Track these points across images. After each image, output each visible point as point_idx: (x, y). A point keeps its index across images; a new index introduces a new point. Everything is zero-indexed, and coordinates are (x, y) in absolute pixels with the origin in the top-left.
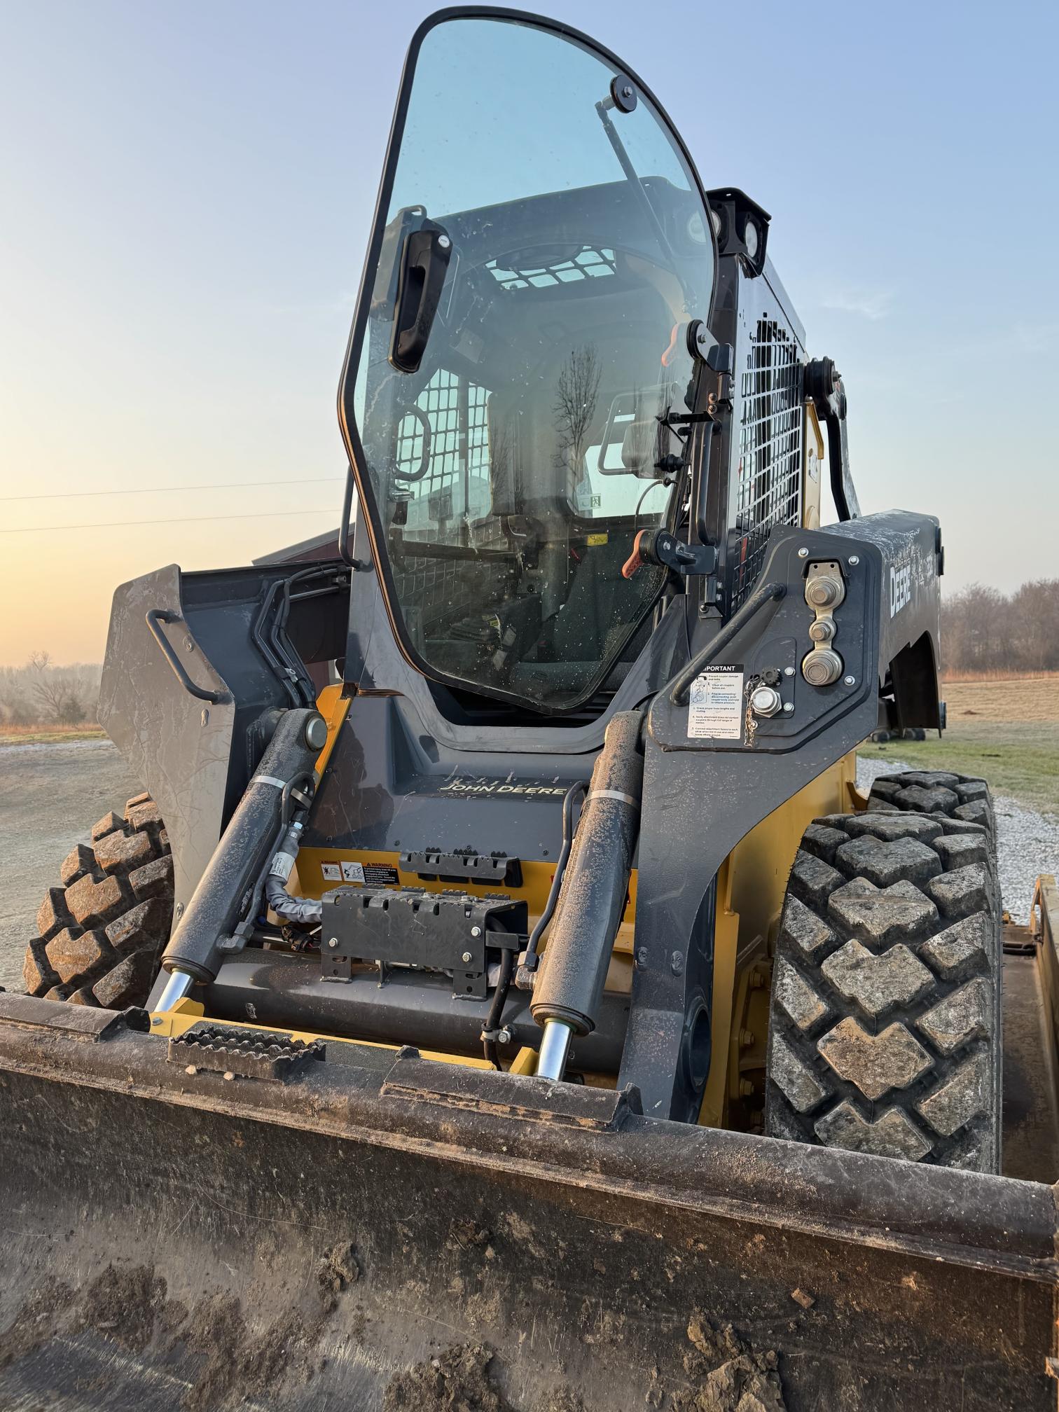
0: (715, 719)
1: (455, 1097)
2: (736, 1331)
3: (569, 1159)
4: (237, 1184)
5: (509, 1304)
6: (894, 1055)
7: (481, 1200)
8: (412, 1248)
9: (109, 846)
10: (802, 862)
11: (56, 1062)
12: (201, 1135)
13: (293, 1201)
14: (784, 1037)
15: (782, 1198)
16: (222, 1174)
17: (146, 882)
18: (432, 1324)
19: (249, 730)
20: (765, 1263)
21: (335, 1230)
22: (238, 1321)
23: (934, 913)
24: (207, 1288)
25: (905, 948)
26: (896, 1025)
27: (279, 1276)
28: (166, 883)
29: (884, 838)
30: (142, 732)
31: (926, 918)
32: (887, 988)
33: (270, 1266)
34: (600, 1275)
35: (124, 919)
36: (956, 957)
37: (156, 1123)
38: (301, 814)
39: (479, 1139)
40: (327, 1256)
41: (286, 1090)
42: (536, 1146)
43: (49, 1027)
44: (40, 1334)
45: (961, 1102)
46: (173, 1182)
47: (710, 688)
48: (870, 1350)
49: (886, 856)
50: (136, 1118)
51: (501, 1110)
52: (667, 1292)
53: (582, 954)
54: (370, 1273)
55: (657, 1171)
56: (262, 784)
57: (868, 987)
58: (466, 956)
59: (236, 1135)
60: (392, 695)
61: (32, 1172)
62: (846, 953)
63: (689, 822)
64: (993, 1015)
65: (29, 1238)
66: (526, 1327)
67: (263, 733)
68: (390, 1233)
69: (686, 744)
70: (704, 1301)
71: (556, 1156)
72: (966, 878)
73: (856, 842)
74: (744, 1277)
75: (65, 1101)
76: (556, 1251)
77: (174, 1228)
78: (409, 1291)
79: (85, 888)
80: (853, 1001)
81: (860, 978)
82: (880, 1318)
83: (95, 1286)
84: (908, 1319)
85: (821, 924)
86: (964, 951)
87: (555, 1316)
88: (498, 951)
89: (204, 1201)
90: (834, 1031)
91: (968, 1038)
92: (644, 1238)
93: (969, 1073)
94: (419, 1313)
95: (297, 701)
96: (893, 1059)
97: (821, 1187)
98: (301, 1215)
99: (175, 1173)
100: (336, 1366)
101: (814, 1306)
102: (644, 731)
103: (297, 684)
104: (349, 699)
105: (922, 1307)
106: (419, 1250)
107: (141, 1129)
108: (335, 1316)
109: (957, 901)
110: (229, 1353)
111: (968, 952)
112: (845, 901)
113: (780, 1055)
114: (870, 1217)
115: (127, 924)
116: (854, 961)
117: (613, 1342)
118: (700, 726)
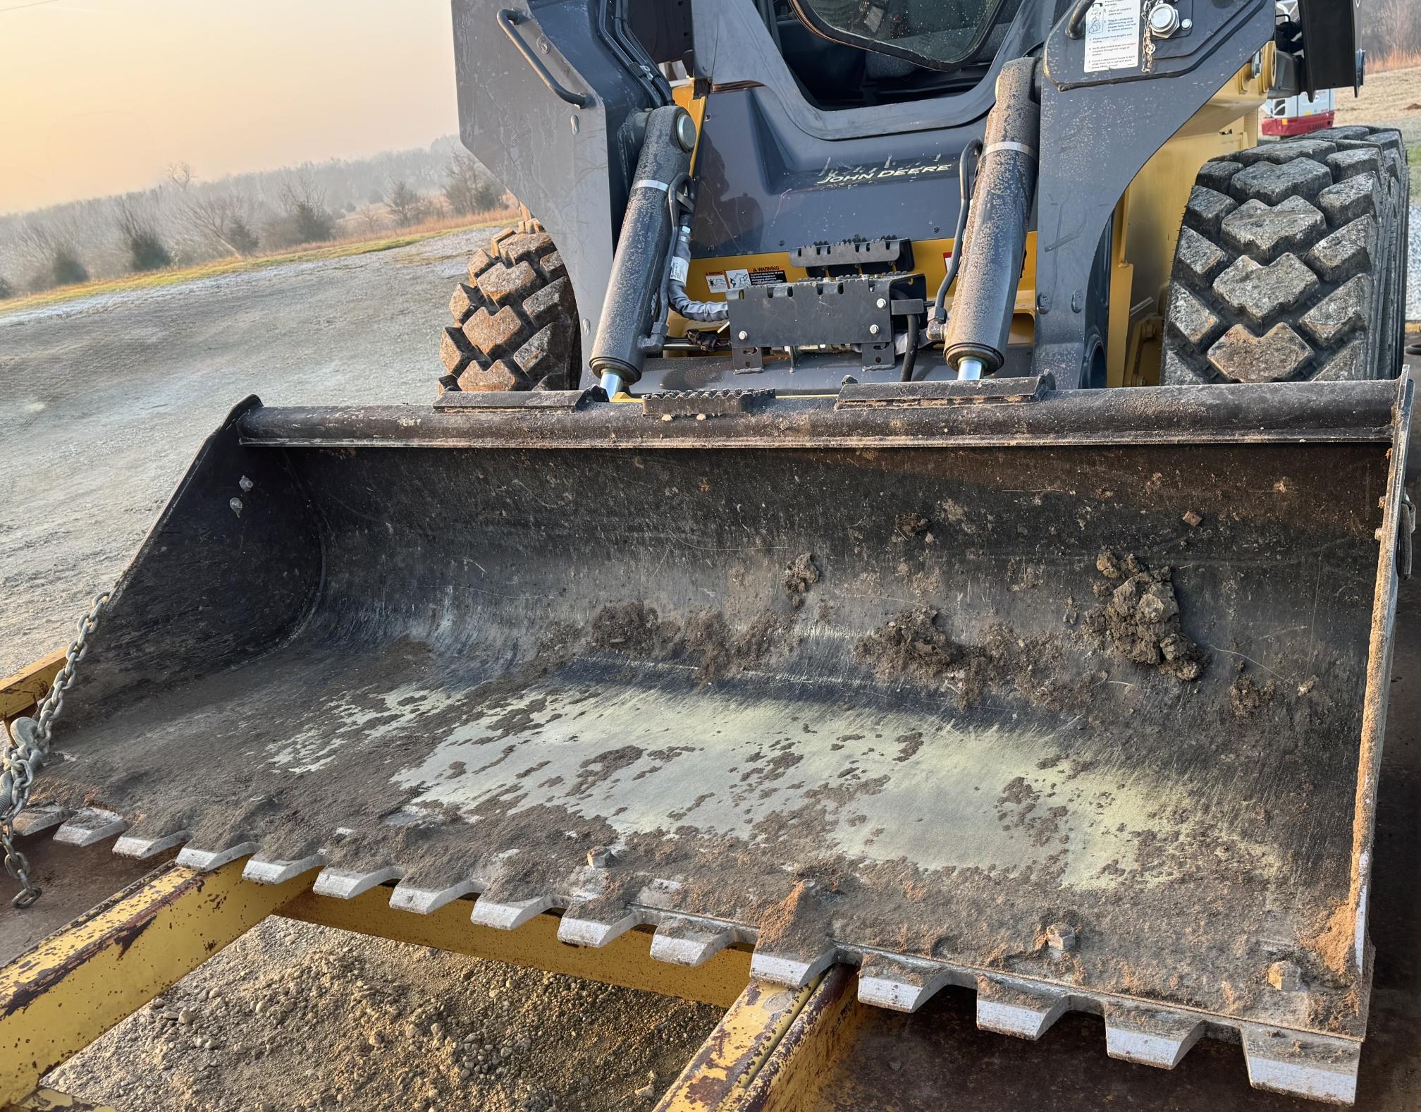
0: (1111, 48)
1: (899, 401)
2: (1136, 558)
3: (1001, 427)
4: (705, 525)
5: (947, 576)
6: (1277, 350)
7: (921, 494)
8: (862, 547)
9: (493, 278)
10: (1197, 196)
11: (542, 433)
12: (670, 487)
13: (756, 529)
14: (1177, 354)
15: (1178, 421)
16: (692, 518)
17: (542, 308)
18: (885, 602)
19: (621, 135)
20: (1161, 497)
21: (795, 547)
22: (723, 626)
23: (1321, 222)
24: (692, 608)
25: (1292, 255)
26: (1280, 324)
27: (752, 591)
28: (560, 308)
29: (1277, 161)
30: (511, 150)
31: (1313, 227)
32: (1274, 293)
33: (742, 584)
34: (1024, 536)
35: (530, 345)
36: (1339, 257)
37: (629, 484)
38: (686, 217)
39: (924, 427)
40: (790, 568)
41: (753, 420)
42: (973, 422)
43: (526, 407)
44: (561, 657)
46: (647, 535)
47: (1106, 15)
48: (1247, 550)
49: (1279, 177)
50: (609, 484)
51: (938, 404)
52: (1079, 539)
53: (989, 297)
54: (828, 574)
55: (1074, 422)
56: (646, 188)
57: (1256, 295)
58: (874, 329)
59: (702, 481)
60: (750, 87)
61: (517, 550)
62: (1237, 268)
63: (1088, 161)
64: (1371, 308)
65: (527, 600)
66: (963, 588)
67: (633, 137)
68: (843, 540)
69: (1084, 80)
70: (1109, 540)
71: (989, 427)
72: (1355, 186)
73: (1250, 169)
74: (1143, 512)
75: (541, 482)
76: (986, 524)
77: (653, 572)
78: (863, 581)
79: (482, 322)
80: (1242, 311)
81: (1249, 288)
82: (1255, 522)
83: (597, 621)
84: (1277, 518)
85: (1214, 247)
86: (1348, 250)
87: (986, 576)
88: (904, 317)
89: (678, 545)
90: (1223, 339)
91: (1346, 328)
92: (1059, 497)
93: (1345, 357)
94: (873, 595)
95: (658, 101)
96: (1276, 354)
97: (1210, 407)
98: (764, 541)
99: (648, 527)
100: (810, 640)
101: (1201, 524)
102: (1037, 77)
103: (653, 82)
104: (704, 98)
105: (1290, 505)
106: (868, 548)
107: (614, 493)
108: (803, 610)
109: (1344, 208)
110: (722, 644)
111: (1350, 252)
112: (1237, 223)
113: (1173, 368)
114: (1250, 421)
115: (533, 349)
116: (1244, 274)
117: (1034, 586)
118: (1097, 58)
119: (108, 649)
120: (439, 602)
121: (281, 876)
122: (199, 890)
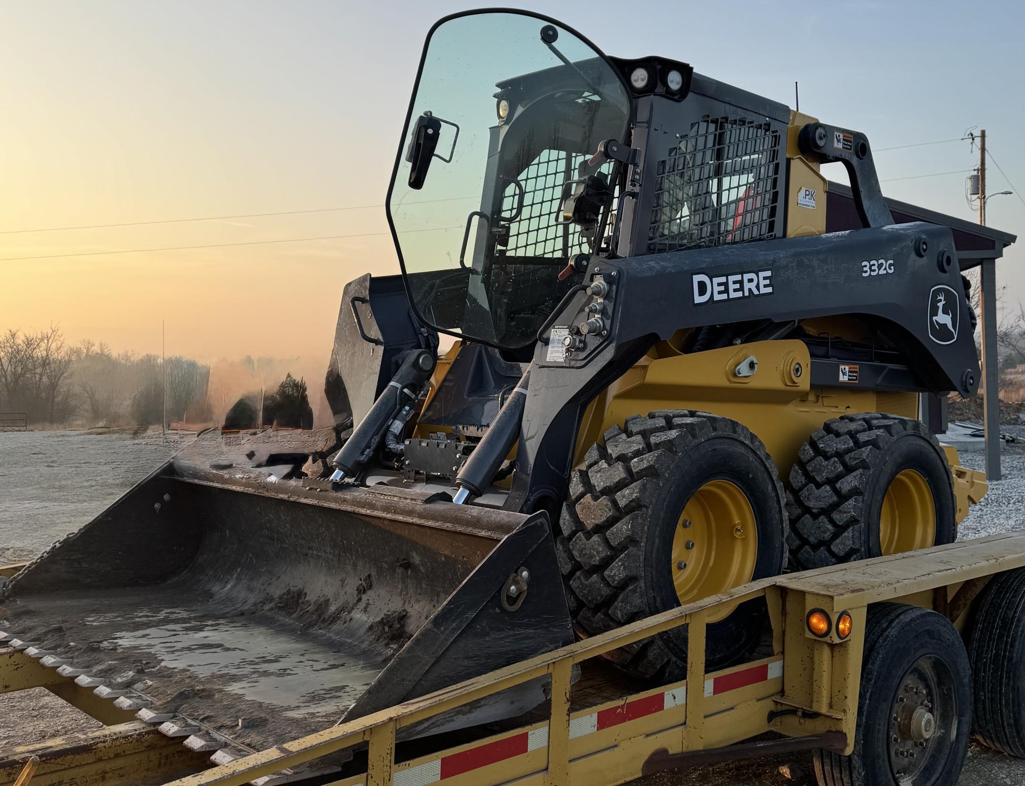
0: (557, 352)
4: (334, 550)
6: (600, 509)
7: (404, 546)
13: (351, 556)
14: (566, 504)
15: (462, 521)
16: (330, 546)
19: (393, 359)
21: (364, 568)
22: (327, 606)
23: (642, 449)
24: (320, 595)
25: (621, 463)
26: (605, 496)
31: (637, 450)
32: (607, 480)
33: (342, 586)
36: (640, 468)
38: (410, 402)
40: (361, 580)
41: (335, 494)
45: (621, 531)
46: (314, 552)
47: (557, 336)
54: (373, 585)
56: (393, 386)
57: (600, 480)
58: (454, 468)
61: (269, 553)
62: (599, 465)
63: (543, 403)
65: (264, 580)
67: (400, 361)
68: (381, 567)
80: (593, 486)
81: (598, 476)
83: (282, 596)
85: (597, 453)
86: (645, 465)
89: (324, 560)
90: (583, 500)
91: (631, 503)
93: (627, 519)
95: (424, 346)
96: (599, 511)
98: (354, 562)
99: (315, 548)
100: (355, 621)
103: (426, 337)
104: (462, 347)
106: (389, 573)
108: (359, 603)
110: (320, 615)
113: (564, 512)
116: (600, 469)
118: (552, 355)
119: (63, 559)
120: (232, 575)
121: (35, 654)
122: (10, 657)
